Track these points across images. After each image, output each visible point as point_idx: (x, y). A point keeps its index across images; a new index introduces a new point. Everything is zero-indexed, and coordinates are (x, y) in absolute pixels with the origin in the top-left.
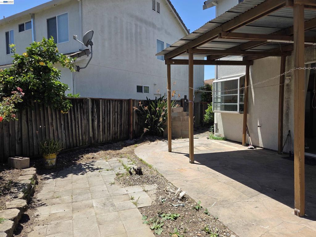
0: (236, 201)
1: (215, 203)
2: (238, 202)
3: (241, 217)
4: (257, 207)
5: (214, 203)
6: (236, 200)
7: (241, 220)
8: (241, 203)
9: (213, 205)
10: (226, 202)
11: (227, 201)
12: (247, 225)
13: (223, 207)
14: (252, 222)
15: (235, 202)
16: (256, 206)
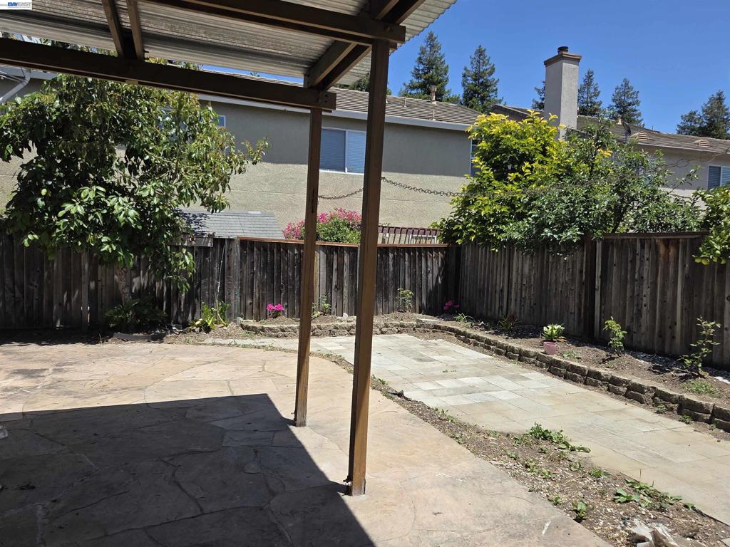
0: (484, 534)
1: (544, 532)
2: (479, 532)
3: (481, 493)
4: (435, 514)
5: (546, 533)
6: (484, 538)
7: (483, 487)
8: (473, 528)
9: (547, 525)
10: (512, 532)
11: (510, 535)
12: (473, 478)
13: (520, 517)
14: (463, 482)
15: (488, 530)
16: (438, 515)
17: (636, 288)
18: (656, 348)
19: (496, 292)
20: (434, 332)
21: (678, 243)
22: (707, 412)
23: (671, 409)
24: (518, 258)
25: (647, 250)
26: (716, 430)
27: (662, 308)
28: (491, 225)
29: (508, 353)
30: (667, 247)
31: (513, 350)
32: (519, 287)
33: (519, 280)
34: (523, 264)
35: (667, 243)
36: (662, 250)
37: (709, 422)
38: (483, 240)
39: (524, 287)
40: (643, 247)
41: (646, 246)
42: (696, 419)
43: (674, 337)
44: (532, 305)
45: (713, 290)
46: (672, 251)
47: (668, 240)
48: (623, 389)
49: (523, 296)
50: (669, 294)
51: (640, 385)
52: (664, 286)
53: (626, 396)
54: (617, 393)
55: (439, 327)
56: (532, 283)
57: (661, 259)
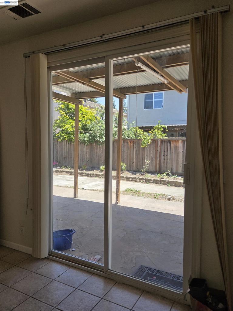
17: (123, 154)
18: (129, 169)
19: (72, 157)
20: (56, 173)
21: (133, 142)
22: (152, 181)
23: (144, 182)
24: (81, 146)
25: (125, 143)
26: (155, 184)
27: (130, 159)
28: (72, 135)
29: (91, 176)
30: (131, 143)
31: (93, 174)
32: (82, 155)
33: (82, 153)
34: (83, 148)
35: (131, 142)
36: (129, 143)
37: (153, 183)
38: (69, 140)
39: (84, 156)
40: (124, 143)
41: (125, 142)
42: (150, 183)
43: (133, 166)
44: (88, 161)
45: (142, 153)
46: (132, 144)
47: (131, 141)
48: (131, 180)
49: (84, 158)
50: (132, 155)
51: (135, 178)
52: (130, 153)
53: (132, 181)
54: (130, 181)
55: (58, 171)
56: (87, 154)
57: (129, 146)
